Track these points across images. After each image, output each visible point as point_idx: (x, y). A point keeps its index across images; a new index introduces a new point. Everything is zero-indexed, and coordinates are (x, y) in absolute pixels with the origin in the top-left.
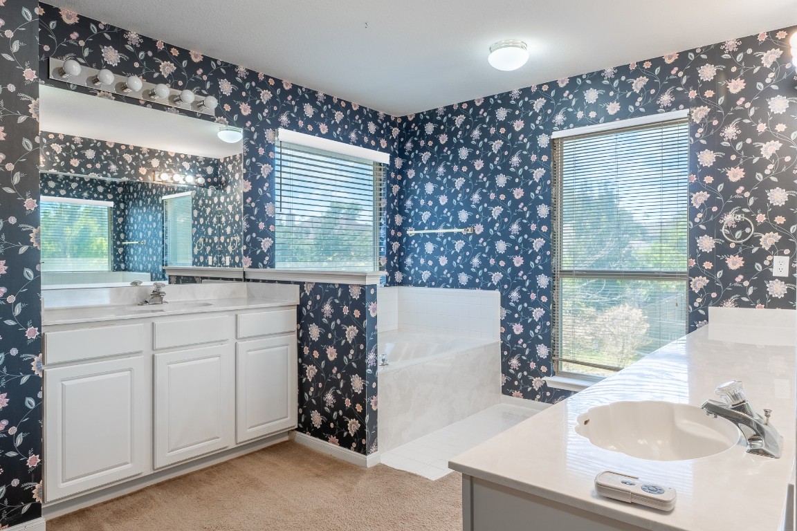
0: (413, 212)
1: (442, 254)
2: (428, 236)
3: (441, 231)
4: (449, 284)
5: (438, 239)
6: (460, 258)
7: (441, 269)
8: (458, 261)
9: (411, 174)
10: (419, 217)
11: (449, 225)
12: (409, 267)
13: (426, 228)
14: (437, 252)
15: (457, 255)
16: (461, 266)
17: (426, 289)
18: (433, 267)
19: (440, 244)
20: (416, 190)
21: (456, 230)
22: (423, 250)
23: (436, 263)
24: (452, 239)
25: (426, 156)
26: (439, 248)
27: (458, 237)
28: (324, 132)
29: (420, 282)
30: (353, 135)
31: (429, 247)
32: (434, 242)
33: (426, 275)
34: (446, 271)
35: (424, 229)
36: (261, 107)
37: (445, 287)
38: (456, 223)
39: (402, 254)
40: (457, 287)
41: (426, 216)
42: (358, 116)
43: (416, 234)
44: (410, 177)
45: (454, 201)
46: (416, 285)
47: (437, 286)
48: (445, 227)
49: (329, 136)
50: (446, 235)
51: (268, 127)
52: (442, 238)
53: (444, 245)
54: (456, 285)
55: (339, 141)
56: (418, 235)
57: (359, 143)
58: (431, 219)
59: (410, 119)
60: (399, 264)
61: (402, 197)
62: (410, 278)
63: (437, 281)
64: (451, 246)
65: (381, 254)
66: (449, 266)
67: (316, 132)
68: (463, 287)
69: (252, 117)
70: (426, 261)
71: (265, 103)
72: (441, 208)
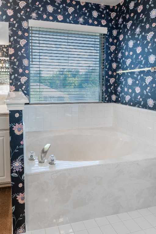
0: (122, 60)
1: (137, 85)
2: (129, 74)
3: (137, 70)
4: (141, 105)
5: (135, 76)
6: (149, 88)
7: (137, 95)
8: (147, 90)
9: (121, 37)
10: (124, 63)
11: (142, 66)
12: (119, 93)
13: (129, 69)
14: (134, 84)
15: (146, 86)
16: (149, 94)
17: (127, 107)
18: (132, 93)
19: (136, 79)
20: (123, 47)
21: (146, 69)
22: (126, 82)
23: (134, 91)
24: (143, 76)
25: (129, 24)
26: (136, 82)
27: (148, 73)
28: (60, 20)
29: (124, 102)
30: (81, 20)
31: (130, 81)
32: (133, 78)
33: (128, 98)
34: (139, 96)
35: (127, 70)
36: (20, 10)
37: (139, 107)
38: (147, 64)
39: (116, 85)
40: (146, 108)
41: (128, 61)
42: (85, 8)
43: (123, 73)
44: (121, 39)
45: (146, 49)
46: (122, 103)
47: (134, 105)
48: (140, 68)
49: (64, 21)
50: (141, 72)
51: (24, 20)
52: (138, 75)
53: (139, 79)
54: (145, 106)
55: (71, 23)
56: (124, 73)
57: (86, 23)
58: (131, 63)
59: (121, 4)
60: (114, 90)
61: (116, 52)
62: (120, 99)
63: (134, 103)
64: (143, 80)
65: (103, 85)
66: (141, 94)
67: (55, 19)
68: (150, 108)
69: (14, 16)
70: (128, 90)
71: (22, 8)
72: (138, 55)
